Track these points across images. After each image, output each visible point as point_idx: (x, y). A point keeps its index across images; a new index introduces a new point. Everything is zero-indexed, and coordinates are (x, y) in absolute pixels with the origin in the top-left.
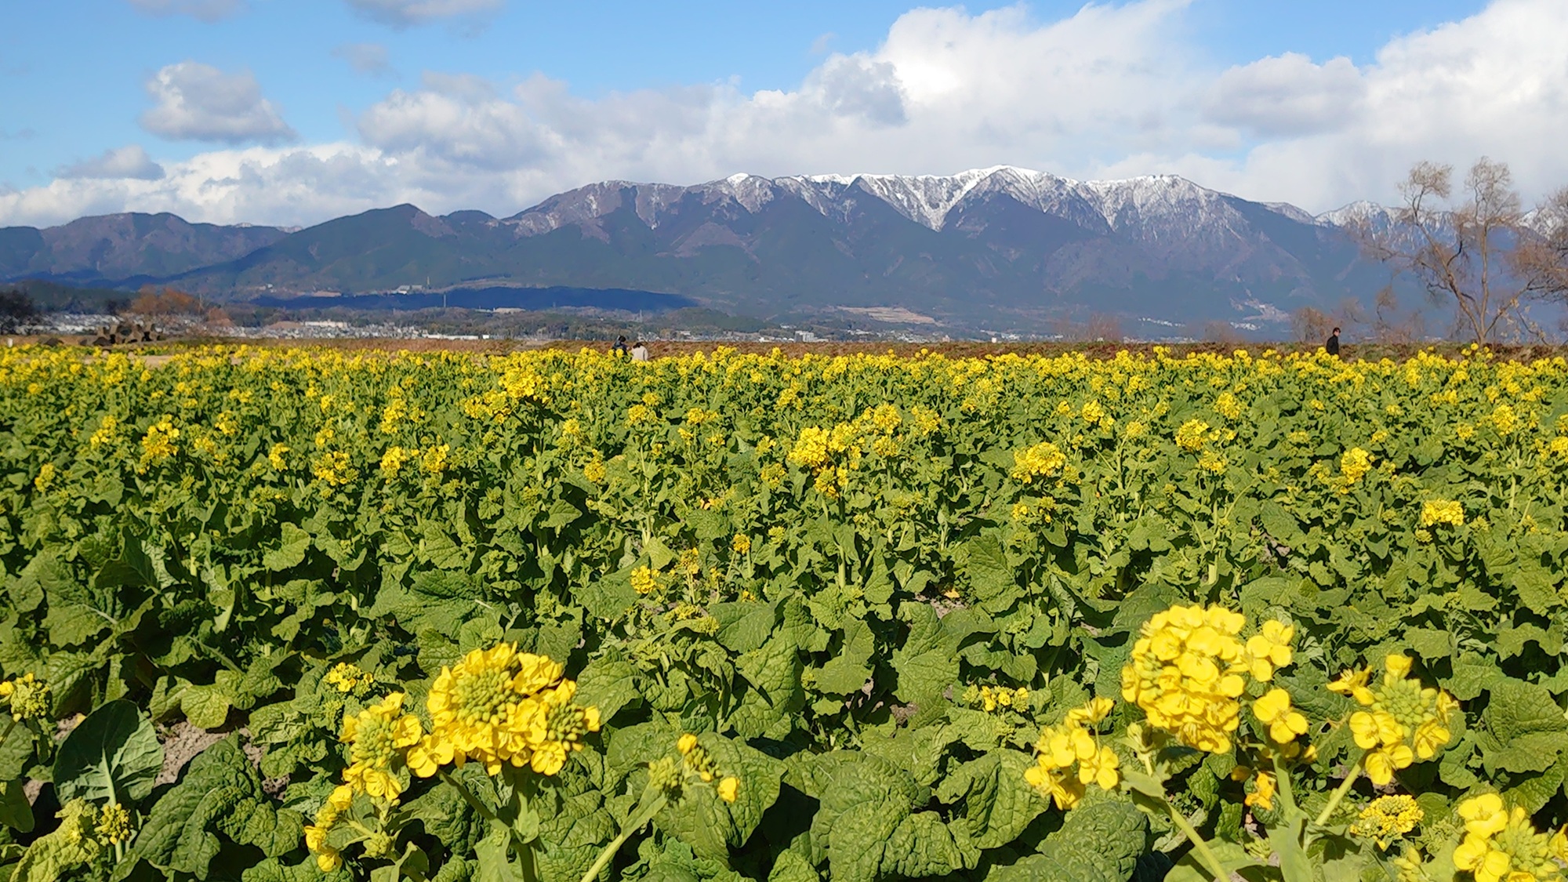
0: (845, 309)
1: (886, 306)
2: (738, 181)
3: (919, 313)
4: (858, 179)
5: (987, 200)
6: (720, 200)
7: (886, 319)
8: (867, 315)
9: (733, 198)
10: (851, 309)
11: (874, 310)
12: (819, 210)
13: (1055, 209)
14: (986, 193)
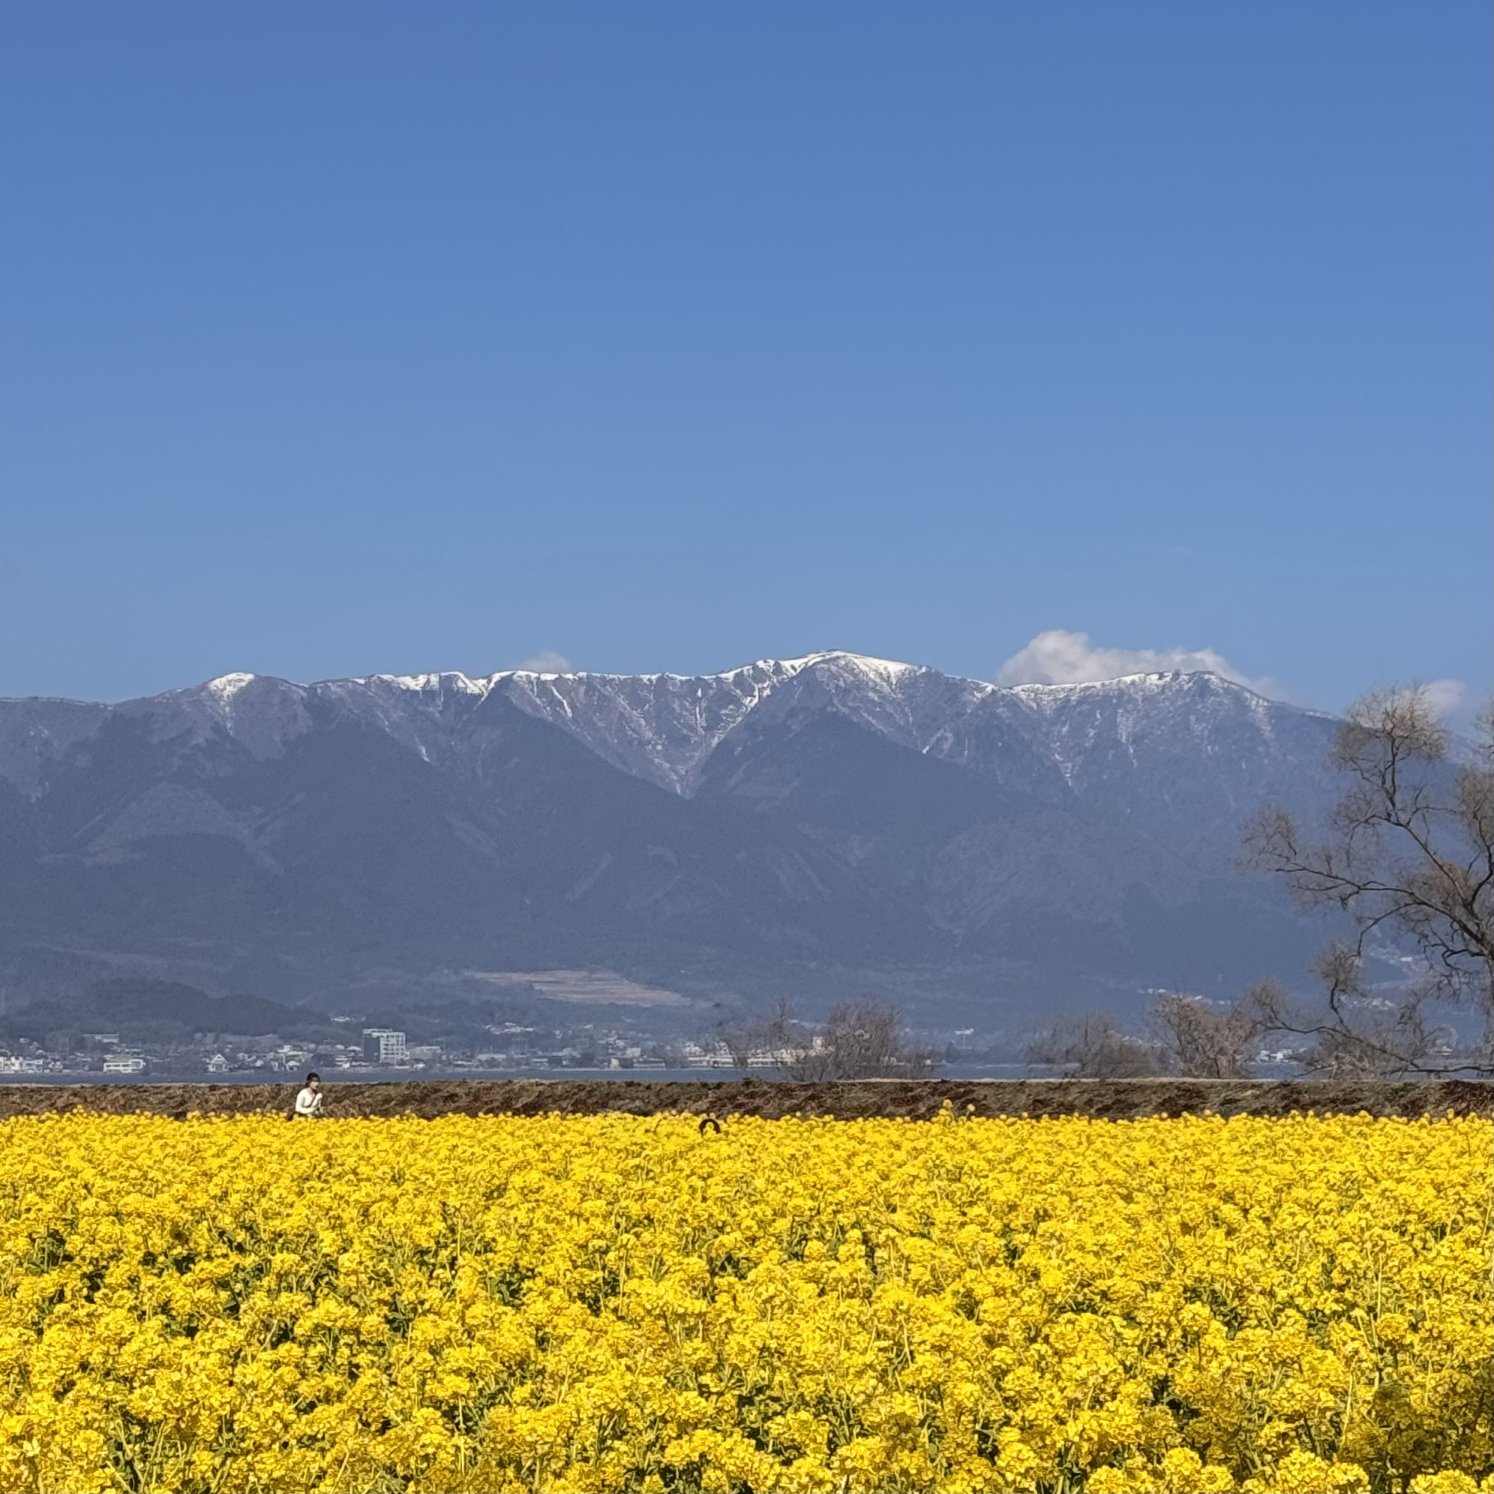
0: (480, 975)
1: (575, 966)
2: (230, 690)
3: (651, 984)
4: (505, 683)
5: (796, 727)
6: (189, 731)
7: (575, 998)
8: (530, 986)
9: (218, 729)
10: (493, 977)
11: (546, 977)
12: (418, 754)
13: (946, 746)
14: (792, 714)
